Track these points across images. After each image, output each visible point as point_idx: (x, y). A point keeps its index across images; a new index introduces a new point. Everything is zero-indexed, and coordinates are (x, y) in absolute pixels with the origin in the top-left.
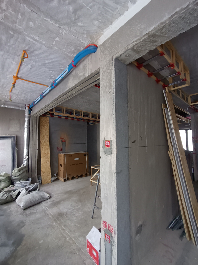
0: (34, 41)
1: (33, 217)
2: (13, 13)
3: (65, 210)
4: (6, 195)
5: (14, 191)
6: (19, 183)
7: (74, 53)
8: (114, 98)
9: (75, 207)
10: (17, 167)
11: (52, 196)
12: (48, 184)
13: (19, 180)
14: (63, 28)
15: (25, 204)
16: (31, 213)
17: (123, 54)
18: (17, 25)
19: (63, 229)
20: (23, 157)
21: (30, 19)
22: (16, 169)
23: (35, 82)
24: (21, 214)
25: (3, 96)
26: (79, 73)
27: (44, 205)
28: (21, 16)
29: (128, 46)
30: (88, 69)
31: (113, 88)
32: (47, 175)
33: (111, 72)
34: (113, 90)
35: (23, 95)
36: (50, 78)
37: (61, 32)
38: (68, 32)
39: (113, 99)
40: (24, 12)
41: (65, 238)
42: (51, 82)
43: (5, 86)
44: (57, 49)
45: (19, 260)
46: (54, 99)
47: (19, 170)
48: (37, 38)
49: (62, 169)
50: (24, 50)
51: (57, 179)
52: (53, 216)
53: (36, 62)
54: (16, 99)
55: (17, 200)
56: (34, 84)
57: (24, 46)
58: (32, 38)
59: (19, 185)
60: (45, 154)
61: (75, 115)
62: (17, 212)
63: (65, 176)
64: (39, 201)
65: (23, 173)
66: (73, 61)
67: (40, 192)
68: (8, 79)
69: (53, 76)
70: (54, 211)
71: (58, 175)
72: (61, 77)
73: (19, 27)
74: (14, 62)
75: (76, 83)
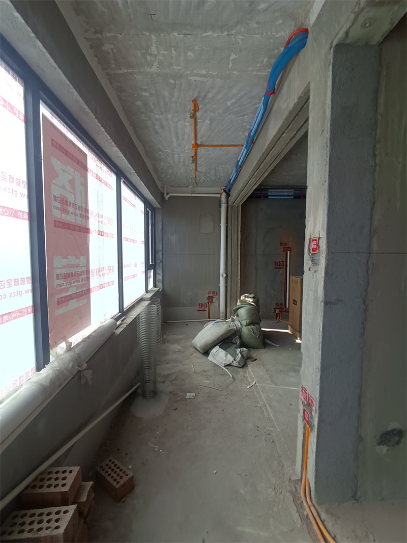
0: (202, 79)
2: (165, 52)
7: (268, 65)
8: (329, 144)
14: (236, 33)
18: (175, 67)
21: (186, 49)
23: (222, 146)
25: (189, 180)
26: (282, 105)
28: (175, 50)
30: (294, 90)
31: (327, 121)
34: (328, 125)
35: (213, 172)
36: (243, 129)
37: (235, 41)
38: (245, 34)
39: (327, 146)
40: (177, 43)
42: (246, 137)
43: (186, 163)
44: (237, 73)
48: (204, 72)
50: (193, 99)
53: (214, 111)
54: (206, 181)
56: (223, 148)
57: (191, 93)
58: (197, 75)
68: (187, 151)
72: (256, 123)
73: (178, 68)
74: (187, 124)
75: (278, 127)
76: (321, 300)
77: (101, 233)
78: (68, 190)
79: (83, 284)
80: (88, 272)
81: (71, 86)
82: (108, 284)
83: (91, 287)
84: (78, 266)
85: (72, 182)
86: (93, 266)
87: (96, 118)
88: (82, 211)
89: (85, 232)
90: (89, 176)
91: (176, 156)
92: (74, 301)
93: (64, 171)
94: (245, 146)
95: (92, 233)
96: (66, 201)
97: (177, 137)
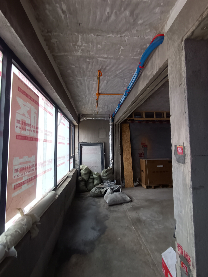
0: (104, 60)
1: (115, 215)
2: (86, 45)
3: (144, 218)
4: (97, 190)
5: (103, 188)
6: (107, 182)
7: (140, 53)
8: (186, 91)
9: (155, 218)
10: (105, 169)
11: (133, 200)
12: (131, 188)
13: (107, 180)
14: (125, 36)
15: (110, 202)
16: (114, 210)
17: (195, 29)
18: (90, 53)
19: (139, 236)
20: (109, 161)
21: (98, 43)
22: (104, 170)
23: (112, 94)
24: (106, 209)
25: (93, 111)
26: (147, 73)
27: (125, 207)
28: (91, 44)
29: (202, 15)
30: (156, 65)
31: (183, 79)
32: (130, 179)
33: (180, 58)
34: (184, 81)
35: (106, 107)
36: (123, 86)
37: (124, 40)
38: (129, 36)
39: (185, 93)
40: (93, 40)
41: (141, 246)
42: (125, 89)
43: (93, 102)
44: (123, 57)
45: (102, 245)
46: (129, 105)
47: (106, 172)
48: (106, 56)
49: (144, 175)
50: (99, 70)
51: (140, 185)
52: (131, 220)
53: (109, 76)
54: (102, 111)
55: (104, 196)
56: (112, 95)
57: (98, 67)
58: (102, 57)
59: (106, 184)
60: (127, 159)
61: (156, 117)
62: (104, 206)
63: (147, 183)
64: (121, 202)
65: (109, 174)
66: (140, 63)
67: (123, 194)
68: (93, 97)
69: (125, 84)
70: (133, 215)
71: (140, 180)
72: (132, 82)
73: (92, 53)
74: (94, 83)
75: (145, 84)
76: (190, 186)
77: (45, 141)
78: (26, 116)
79: (32, 173)
80: (36, 165)
81: (32, 57)
82: (48, 170)
83: (37, 174)
84: (29, 162)
85: (29, 112)
86: (39, 161)
87: (46, 77)
88: (34, 128)
89: (35, 141)
90: (40, 108)
91: (87, 99)
92: (26, 185)
93: (24, 105)
94: (124, 94)
95: (40, 141)
96: (25, 123)
97: (89, 89)
